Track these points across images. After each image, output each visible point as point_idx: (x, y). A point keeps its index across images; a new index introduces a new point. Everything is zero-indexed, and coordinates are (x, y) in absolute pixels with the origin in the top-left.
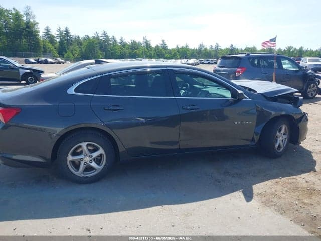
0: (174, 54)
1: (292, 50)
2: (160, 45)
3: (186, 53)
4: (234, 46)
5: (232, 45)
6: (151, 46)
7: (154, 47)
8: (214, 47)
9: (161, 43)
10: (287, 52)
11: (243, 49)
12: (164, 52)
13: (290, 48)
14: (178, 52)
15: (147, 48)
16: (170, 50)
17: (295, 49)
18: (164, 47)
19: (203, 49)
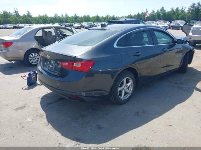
0: (38, 20)
1: (109, 17)
2: (26, 15)
3: (47, 19)
4: (76, 15)
5: (75, 14)
6: (19, 15)
7: (22, 16)
8: (64, 16)
9: (27, 13)
10: (107, 18)
11: (82, 17)
12: (31, 19)
13: (108, 16)
14: (41, 19)
15: (17, 16)
16: (35, 18)
17: (111, 17)
18: (29, 16)
19: (57, 17)
